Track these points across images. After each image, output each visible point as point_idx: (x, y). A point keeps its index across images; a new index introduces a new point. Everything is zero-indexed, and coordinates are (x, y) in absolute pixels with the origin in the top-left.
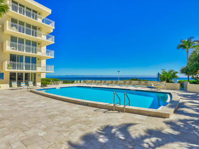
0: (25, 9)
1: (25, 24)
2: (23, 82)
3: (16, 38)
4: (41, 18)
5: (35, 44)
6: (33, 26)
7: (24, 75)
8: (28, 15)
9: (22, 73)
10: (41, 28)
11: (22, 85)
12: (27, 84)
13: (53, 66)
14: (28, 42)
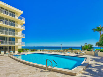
0: (8, 12)
1: (8, 20)
2: (7, 51)
3: (4, 27)
4: (17, 16)
5: (14, 30)
6: (13, 21)
7: (8, 47)
8: (10, 15)
9: (7, 46)
10: (17, 21)
11: (7, 53)
12: (10, 52)
13: (24, 42)
14: (10, 30)
